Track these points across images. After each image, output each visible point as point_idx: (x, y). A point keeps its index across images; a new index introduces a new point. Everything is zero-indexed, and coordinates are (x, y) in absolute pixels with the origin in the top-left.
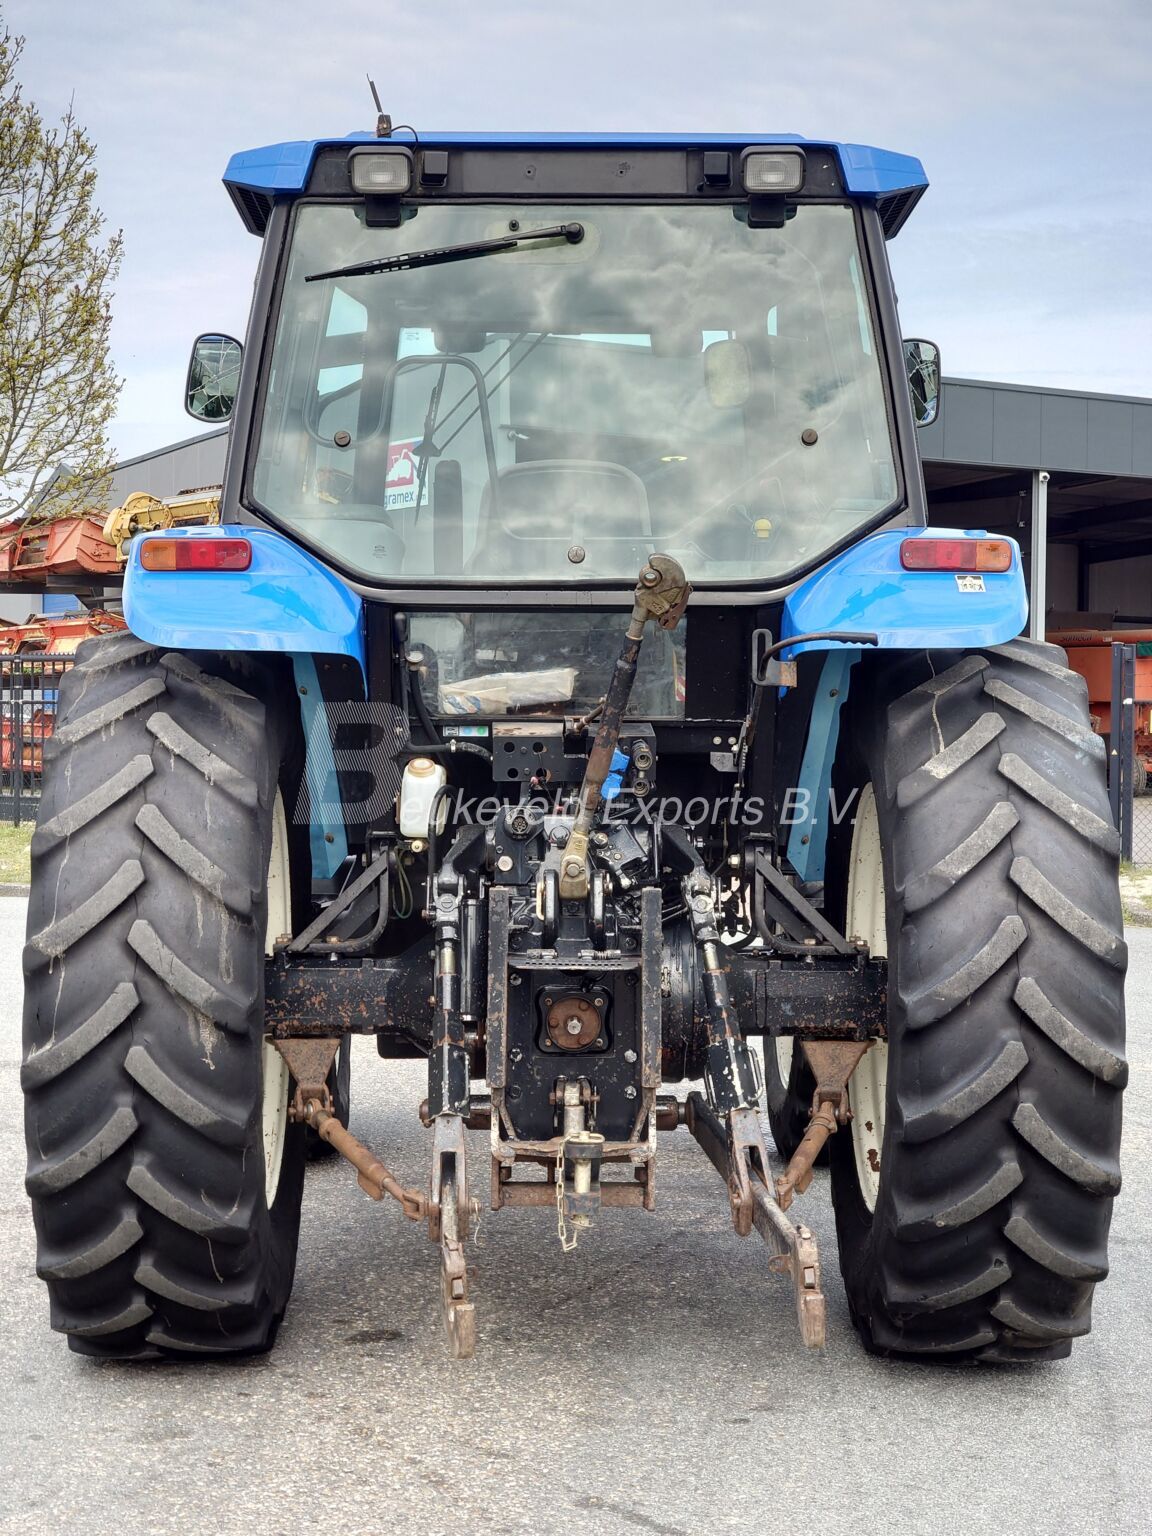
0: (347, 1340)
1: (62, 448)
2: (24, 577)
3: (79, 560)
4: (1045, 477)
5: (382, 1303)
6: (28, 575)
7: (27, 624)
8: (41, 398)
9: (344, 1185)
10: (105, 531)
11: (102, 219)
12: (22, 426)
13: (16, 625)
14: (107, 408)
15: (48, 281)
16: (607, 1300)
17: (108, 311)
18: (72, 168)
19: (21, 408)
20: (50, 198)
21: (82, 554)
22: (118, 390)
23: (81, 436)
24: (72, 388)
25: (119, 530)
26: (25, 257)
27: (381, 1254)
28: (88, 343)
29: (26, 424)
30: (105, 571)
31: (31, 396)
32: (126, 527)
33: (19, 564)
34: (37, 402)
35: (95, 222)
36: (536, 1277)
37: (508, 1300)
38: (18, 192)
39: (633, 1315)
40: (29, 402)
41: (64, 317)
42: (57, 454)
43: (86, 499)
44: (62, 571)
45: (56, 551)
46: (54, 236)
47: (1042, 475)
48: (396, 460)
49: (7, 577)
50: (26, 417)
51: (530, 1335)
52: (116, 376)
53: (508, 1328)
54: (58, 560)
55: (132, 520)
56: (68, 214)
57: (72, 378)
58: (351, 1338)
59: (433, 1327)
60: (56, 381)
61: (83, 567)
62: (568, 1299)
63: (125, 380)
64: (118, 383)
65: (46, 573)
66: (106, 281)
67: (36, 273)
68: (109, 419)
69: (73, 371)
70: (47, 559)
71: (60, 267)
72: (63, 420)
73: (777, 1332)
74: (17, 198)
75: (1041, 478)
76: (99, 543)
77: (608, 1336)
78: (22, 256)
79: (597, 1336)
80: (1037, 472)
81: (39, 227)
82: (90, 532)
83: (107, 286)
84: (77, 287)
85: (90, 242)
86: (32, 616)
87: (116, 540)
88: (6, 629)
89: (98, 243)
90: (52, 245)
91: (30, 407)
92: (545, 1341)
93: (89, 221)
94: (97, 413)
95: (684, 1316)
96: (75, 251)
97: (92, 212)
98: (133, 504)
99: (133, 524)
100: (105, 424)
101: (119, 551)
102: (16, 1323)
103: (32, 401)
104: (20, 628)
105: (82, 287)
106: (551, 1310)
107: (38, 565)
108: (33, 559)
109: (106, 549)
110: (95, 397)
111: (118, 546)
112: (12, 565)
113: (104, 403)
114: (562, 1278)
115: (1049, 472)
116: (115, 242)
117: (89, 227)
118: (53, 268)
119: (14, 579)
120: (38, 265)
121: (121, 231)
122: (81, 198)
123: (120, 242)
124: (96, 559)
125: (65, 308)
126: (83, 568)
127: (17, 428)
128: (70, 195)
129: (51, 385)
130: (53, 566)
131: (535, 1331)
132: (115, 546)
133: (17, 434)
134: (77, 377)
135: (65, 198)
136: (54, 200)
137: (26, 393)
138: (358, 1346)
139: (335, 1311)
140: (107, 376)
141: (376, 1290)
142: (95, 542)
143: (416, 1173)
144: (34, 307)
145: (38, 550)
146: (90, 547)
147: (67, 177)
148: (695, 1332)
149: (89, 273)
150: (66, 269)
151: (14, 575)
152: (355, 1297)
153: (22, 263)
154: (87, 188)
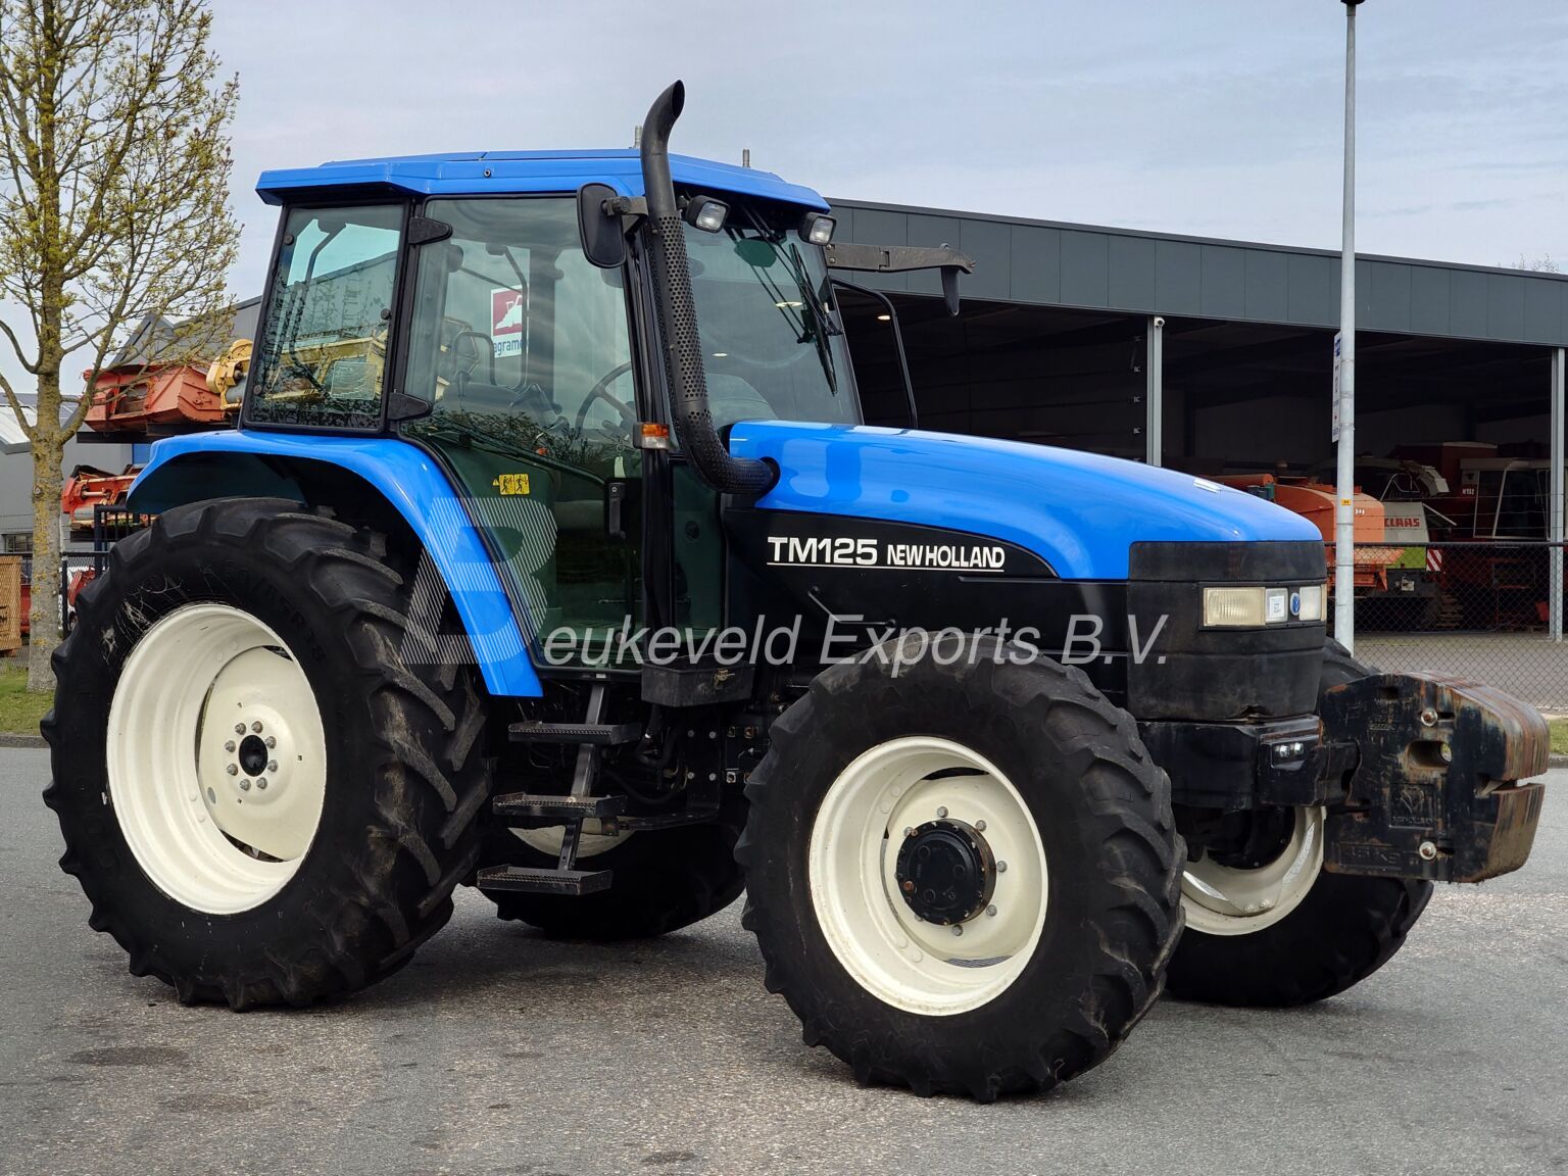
0: (643, 1161)
1: (182, 293)
2: (122, 427)
3: (180, 408)
4: (1160, 322)
5: (665, 1127)
6: (127, 423)
7: (124, 474)
8: (162, 243)
9: (589, 1019)
10: (208, 379)
11: (217, 62)
12: (142, 272)
13: (112, 475)
14: (228, 253)
15: (166, 124)
16: (882, 1119)
17: (228, 155)
18: (188, 9)
19: (139, 254)
20: (165, 41)
21: (182, 402)
22: (237, 236)
23: (202, 282)
24: (191, 233)
25: (223, 379)
26: (140, 100)
27: (648, 1082)
28: (208, 188)
29: (146, 270)
30: (208, 420)
31: (151, 241)
32: (230, 375)
33: (117, 413)
34: (157, 247)
35: (211, 65)
36: (807, 1100)
37: (787, 1122)
38: (130, 35)
39: (912, 1132)
40: (149, 247)
41: (183, 160)
42: (177, 300)
43: (208, 346)
44: (162, 419)
45: (156, 401)
46: (170, 78)
47: (1157, 320)
48: (511, 306)
49: (104, 426)
50: (146, 263)
51: (819, 1154)
52: (235, 221)
53: (795, 1147)
54: (158, 408)
55: (236, 368)
56: (185, 57)
57: (192, 222)
58: (647, 1160)
59: (723, 1148)
60: (175, 226)
61: (184, 415)
62: (846, 1119)
63: (243, 225)
64: (237, 228)
65: (146, 422)
66: (222, 124)
67: (152, 117)
68: (230, 265)
69: (192, 216)
70: (147, 407)
71: (176, 109)
72: (183, 264)
73: (1056, 1145)
74: (131, 41)
75: (1156, 323)
76: (201, 391)
77: (895, 1152)
78: (136, 98)
79: (884, 1153)
80: (1152, 317)
81: (155, 69)
82: (192, 380)
83: (224, 130)
84: (196, 130)
85: (206, 84)
86: (129, 466)
87: (220, 388)
88: (103, 479)
89: (214, 86)
90: (170, 88)
91: (150, 253)
92: (836, 1158)
93: (205, 65)
94: (217, 259)
95: (962, 1133)
96: (190, 94)
97: (207, 55)
98: (237, 352)
99: (238, 372)
100: (226, 270)
101: (223, 399)
102: (312, 1153)
103: (152, 247)
104: (120, 478)
105: (202, 129)
106: (832, 1130)
107: (136, 414)
108: (131, 408)
109: (208, 397)
110: (214, 242)
111: (222, 394)
112: (108, 414)
113: (224, 248)
114: (832, 1100)
115: (1163, 317)
116: (231, 85)
117: (204, 69)
118: (169, 111)
119: (112, 429)
120: (155, 108)
121: (237, 74)
122: (198, 39)
123: (237, 86)
124: (199, 407)
125: (182, 152)
126: (184, 417)
127: (136, 274)
128: (185, 38)
129: (171, 230)
130: (154, 415)
131: (823, 1149)
132: (219, 395)
133: (137, 280)
134: (197, 222)
135: (180, 41)
136: (169, 41)
137: (144, 238)
138: (656, 1166)
139: (622, 1135)
140: (225, 220)
141: (656, 1115)
142: (197, 391)
143: (656, 1007)
144: (153, 151)
145: (135, 399)
146: (192, 396)
147: (183, 17)
148: (977, 1147)
149: (209, 116)
150: (183, 113)
151: (111, 425)
152: (638, 1122)
153: (136, 107)
154: (204, 29)
